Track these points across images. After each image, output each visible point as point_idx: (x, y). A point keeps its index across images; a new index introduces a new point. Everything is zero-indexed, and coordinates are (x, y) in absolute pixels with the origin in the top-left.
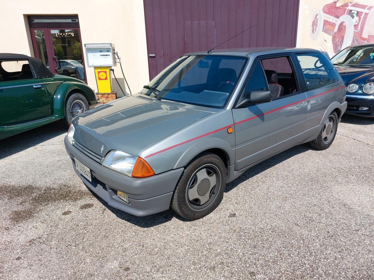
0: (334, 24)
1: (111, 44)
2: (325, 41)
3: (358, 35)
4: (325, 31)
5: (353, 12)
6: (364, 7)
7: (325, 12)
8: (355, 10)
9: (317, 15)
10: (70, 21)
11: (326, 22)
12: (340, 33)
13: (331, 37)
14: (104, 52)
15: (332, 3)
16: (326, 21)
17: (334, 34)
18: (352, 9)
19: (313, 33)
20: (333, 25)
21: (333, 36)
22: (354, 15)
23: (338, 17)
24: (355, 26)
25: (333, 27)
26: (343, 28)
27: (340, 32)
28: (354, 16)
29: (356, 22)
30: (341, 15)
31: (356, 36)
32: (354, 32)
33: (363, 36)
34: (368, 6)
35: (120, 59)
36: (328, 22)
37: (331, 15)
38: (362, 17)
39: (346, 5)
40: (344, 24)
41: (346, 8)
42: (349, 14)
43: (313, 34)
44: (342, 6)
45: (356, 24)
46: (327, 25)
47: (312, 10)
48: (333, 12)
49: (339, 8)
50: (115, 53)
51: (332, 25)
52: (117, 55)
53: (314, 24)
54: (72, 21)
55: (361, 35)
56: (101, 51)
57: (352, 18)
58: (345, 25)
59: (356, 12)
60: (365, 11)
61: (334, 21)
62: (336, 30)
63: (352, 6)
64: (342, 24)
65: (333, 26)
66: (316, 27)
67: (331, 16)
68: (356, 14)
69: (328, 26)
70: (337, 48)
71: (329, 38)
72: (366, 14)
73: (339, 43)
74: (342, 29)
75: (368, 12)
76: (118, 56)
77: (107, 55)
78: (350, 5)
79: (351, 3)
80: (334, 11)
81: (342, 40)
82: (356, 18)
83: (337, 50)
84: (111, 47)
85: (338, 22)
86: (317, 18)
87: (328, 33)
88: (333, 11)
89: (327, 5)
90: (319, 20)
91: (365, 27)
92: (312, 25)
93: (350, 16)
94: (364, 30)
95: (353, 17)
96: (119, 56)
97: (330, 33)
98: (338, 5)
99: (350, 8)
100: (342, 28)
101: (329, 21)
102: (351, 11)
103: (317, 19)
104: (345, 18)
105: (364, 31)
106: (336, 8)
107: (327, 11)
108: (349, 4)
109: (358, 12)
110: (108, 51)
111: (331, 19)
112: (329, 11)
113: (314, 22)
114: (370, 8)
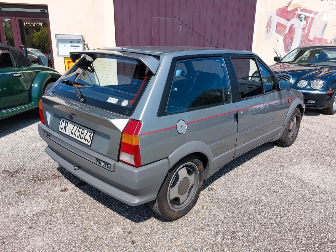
0: (285, 26)
1: (82, 36)
2: (278, 41)
3: (305, 37)
4: (277, 32)
5: (301, 16)
6: (310, 12)
7: (277, 15)
8: (303, 14)
9: (271, 17)
10: (38, 11)
11: (279, 24)
12: (291, 34)
14: (75, 43)
15: (284, 7)
16: (278, 23)
17: (285, 35)
19: (267, 33)
20: (284, 27)
21: (284, 37)
22: (302, 19)
23: (289, 20)
24: (303, 28)
25: (284, 29)
26: (293, 30)
27: (290, 33)
28: (302, 20)
29: (304, 26)
30: (292, 19)
31: (303, 38)
32: (302, 34)
33: (309, 38)
34: (314, 11)
36: (280, 24)
37: (283, 18)
38: (309, 21)
39: (296, 10)
40: (294, 27)
41: (296, 12)
42: (298, 18)
43: (267, 34)
44: (293, 10)
45: (304, 27)
47: (267, 13)
48: (285, 16)
49: (290, 12)
50: (85, 44)
51: (283, 27)
52: (87, 46)
53: (269, 25)
54: (41, 11)
55: (308, 37)
56: (71, 42)
57: (300, 22)
58: (295, 28)
59: (304, 17)
60: (312, 16)
61: (285, 24)
62: (287, 31)
63: (301, 11)
64: (292, 26)
65: (284, 28)
66: (270, 28)
67: (283, 19)
68: (304, 18)
69: (280, 28)
70: (288, 48)
71: (281, 38)
72: (313, 18)
73: (289, 43)
74: (292, 31)
75: (314, 17)
76: (88, 48)
77: (77, 46)
78: (299, 9)
79: (300, 8)
80: (286, 15)
81: (292, 41)
82: (304, 22)
83: (287, 49)
84: (82, 39)
85: (288, 24)
86: (271, 20)
87: (280, 34)
88: (285, 15)
89: (280, 9)
90: (272, 22)
91: (312, 30)
92: (267, 26)
93: (299, 19)
94: (310, 32)
95: (301, 21)
97: (282, 33)
98: (289, 9)
99: (299, 12)
100: (292, 29)
101: (281, 23)
102: (300, 15)
103: (271, 21)
104: (295, 21)
105: (311, 34)
106: (287, 12)
107: (280, 14)
108: (298, 9)
109: (305, 16)
110: (78, 42)
111: (283, 21)
112: (281, 14)
113: (268, 23)
114: (316, 13)
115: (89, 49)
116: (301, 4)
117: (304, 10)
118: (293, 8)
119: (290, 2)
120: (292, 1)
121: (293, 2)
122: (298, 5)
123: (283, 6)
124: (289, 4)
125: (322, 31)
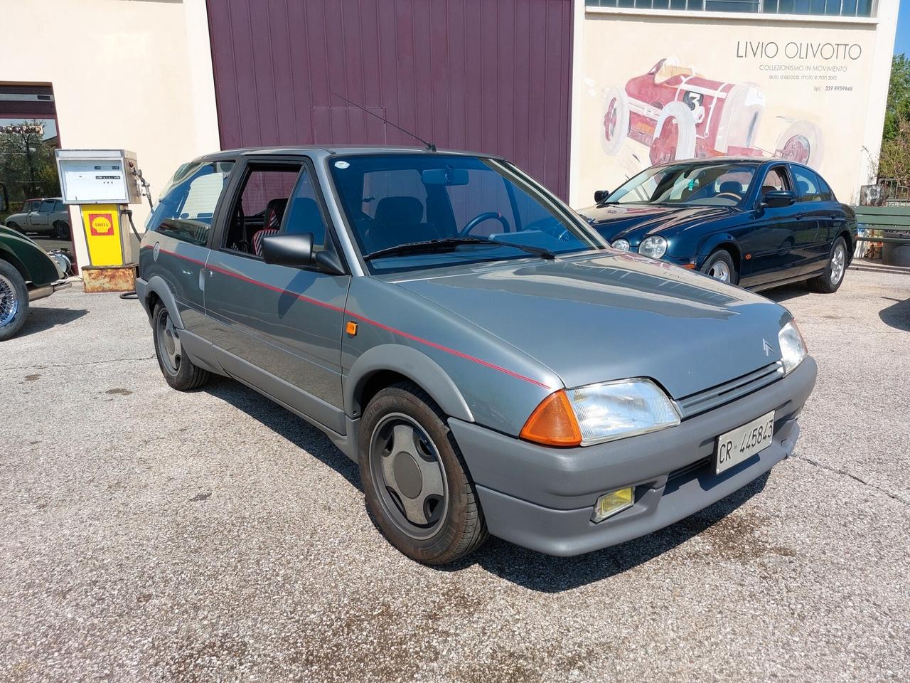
0: (651, 120)
1: (122, 152)
2: (636, 157)
3: (706, 145)
4: (633, 135)
5: (691, 95)
6: (714, 85)
7: (630, 95)
8: (696, 91)
9: (614, 99)
10: (33, 98)
11: (634, 117)
12: (668, 141)
13: (647, 150)
14: (106, 169)
15: (646, 75)
16: (634, 113)
17: (655, 144)
18: (689, 90)
19: (608, 139)
20: (651, 123)
21: (652, 147)
22: (695, 101)
23: (660, 106)
24: (698, 125)
25: (651, 128)
26: (673, 130)
27: (667, 138)
28: (694, 104)
29: (700, 119)
31: (701, 148)
32: (697, 138)
33: (716, 148)
34: (723, 83)
35: (149, 186)
36: (639, 115)
37: (646, 102)
38: (712, 106)
39: (677, 80)
40: (674, 121)
41: (676, 87)
42: (683, 101)
43: (609, 142)
44: (668, 82)
45: (700, 121)
46: (637, 122)
47: (603, 90)
48: (650, 95)
49: (660, 86)
50: (135, 173)
51: (647, 123)
52: (140, 176)
53: (610, 119)
54: (39, 97)
55: (713, 145)
56: (97, 168)
57: (690, 109)
58: (677, 124)
59: (698, 97)
60: (717, 94)
61: (651, 115)
62: (657, 133)
63: (688, 83)
64: (670, 119)
65: (651, 126)
66: (614, 126)
67: (644, 104)
68: (698, 100)
69: (639, 126)
71: (644, 151)
72: (721, 101)
74: (670, 132)
75: (724, 97)
76: (143, 181)
77: (112, 177)
78: (684, 80)
79: (686, 76)
80: (652, 94)
81: (673, 156)
82: (699, 110)
84: (122, 159)
85: (660, 116)
86: (614, 107)
87: (640, 141)
88: (649, 93)
89: (634, 79)
90: (618, 112)
91: (721, 128)
92: (605, 122)
93: (686, 103)
94: (718, 134)
95: (692, 107)
96: (146, 180)
97: (645, 139)
98: (659, 79)
99: (684, 86)
100: (670, 129)
101: (641, 114)
102: (687, 93)
103: (615, 110)
104: (675, 108)
105: (719, 137)
106: (655, 86)
107: (636, 93)
108: (683, 78)
109: (702, 96)
110: (115, 168)
111: (646, 109)
112: (639, 93)
113: (607, 115)
114: (728, 88)
115: (146, 184)
116: (689, 67)
117: (696, 81)
118: (670, 77)
119: (659, 63)
120: (665, 60)
121: (667, 63)
122: (681, 68)
123: (643, 71)
124: (658, 66)
125: (748, 130)
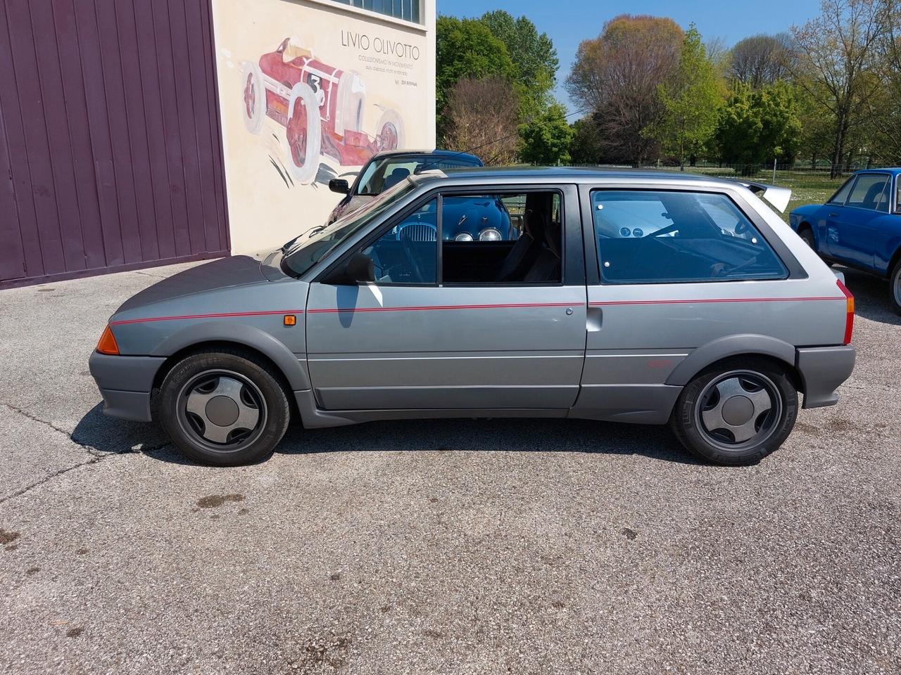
0: (284, 99)
2: (276, 137)
3: (329, 128)
4: (271, 114)
5: (313, 77)
6: (329, 70)
7: (264, 71)
8: (318, 74)
9: (251, 75)
11: (270, 94)
13: (284, 130)
15: (275, 52)
16: (270, 91)
17: (289, 124)
18: (311, 72)
19: (250, 117)
20: (283, 102)
21: (287, 128)
22: (316, 84)
23: (290, 87)
24: (321, 108)
25: (285, 107)
26: (302, 110)
27: (298, 120)
28: (316, 87)
29: (321, 101)
30: (296, 83)
31: (325, 131)
32: (322, 121)
33: (336, 131)
34: (335, 69)
36: (274, 94)
37: (278, 80)
38: (330, 90)
39: (300, 61)
40: (302, 102)
41: (300, 68)
42: (307, 83)
43: (251, 120)
44: (293, 62)
45: (322, 104)
46: (272, 101)
47: (240, 63)
48: (280, 74)
49: (288, 65)
51: (282, 103)
53: (249, 95)
55: (334, 128)
57: (313, 91)
58: (305, 106)
59: (318, 79)
60: (332, 79)
61: (283, 94)
62: (290, 114)
63: (309, 65)
64: (299, 100)
65: (284, 105)
66: (254, 103)
67: (277, 82)
68: (318, 84)
69: (275, 104)
70: (299, 155)
71: (282, 131)
72: (335, 86)
73: (300, 144)
74: (301, 113)
75: (337, 83)
78: (307, 62)
79: (307, 58)
80: (282, 72)
81: (305, 137)
82: (320, 92)
83: (299, 159)
85: (291, 96)
86: (251, 83)
87: (278, 121)
88: (280, 71)
89: (265, 55)
90: (255, 87)
91: (338, 112)
92: (245, 98)
93: (310, 85)
94: (336, 118)
95: (315, 89)
97: (281, 119)
98: (287, 58)
99: (306, 68)
100: (300, 110)
101: (275, 92)
102: (310, 75)
103: (252, 86)
104: (301, 89)
105: (337, 121)
106: (284, 64)
107: (268, 69)
108: (305, 59)
109: (321, 79)
111: (279, 88)
112: (271, 70)
113: (247, 91)
114: (339, 74)
116: (309, 49)
117: (315, 64)
118: (294, 58)
119: (285, 41)
120: (288, 39)
121: (292, 43)
122: (302, 50)
123: (273, 48)
124: (285, 44)
125: (356, 115)
